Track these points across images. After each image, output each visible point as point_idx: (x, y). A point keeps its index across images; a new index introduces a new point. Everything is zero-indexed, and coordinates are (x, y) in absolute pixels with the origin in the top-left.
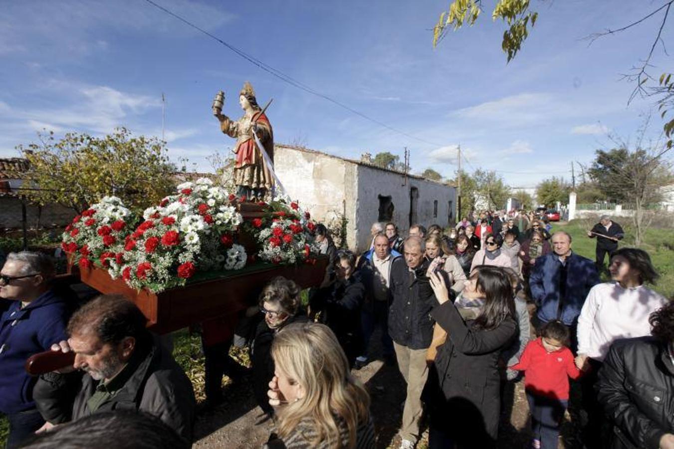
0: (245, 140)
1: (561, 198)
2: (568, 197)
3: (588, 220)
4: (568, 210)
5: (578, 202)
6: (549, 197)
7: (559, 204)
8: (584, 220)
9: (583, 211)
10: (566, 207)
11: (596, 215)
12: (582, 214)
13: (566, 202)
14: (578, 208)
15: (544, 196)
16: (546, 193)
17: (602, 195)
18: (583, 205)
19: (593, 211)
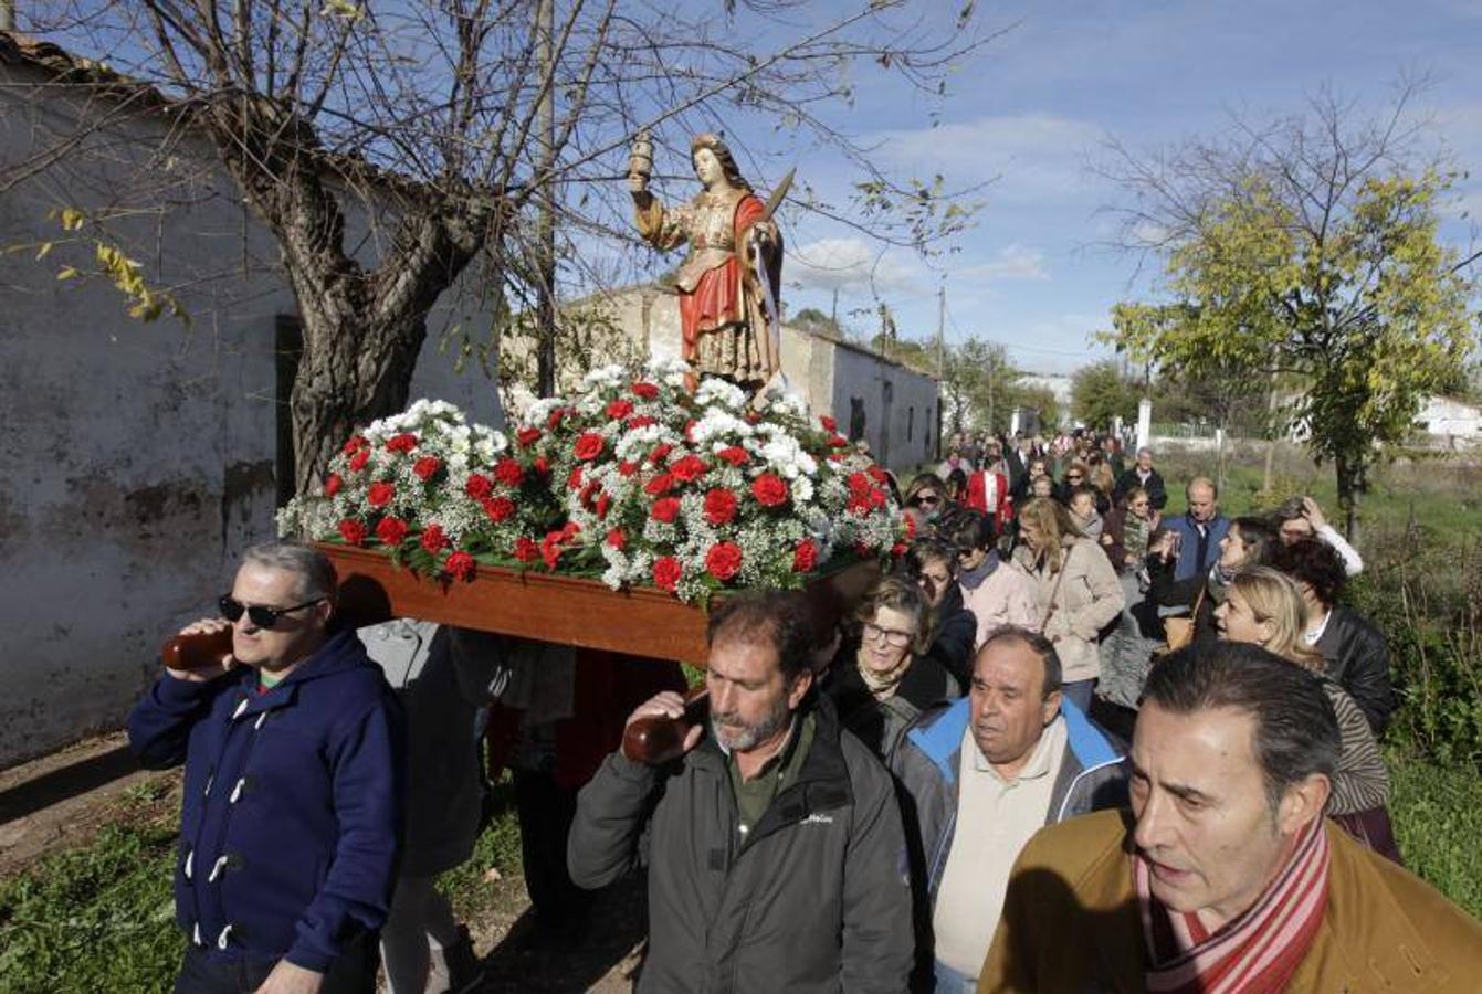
0: (721, 262)
1: (1124, 408)
2: (1136, 408)
3: (1169, 457)
4: (1136, 437)
5: (1154, 419)
6: (1099, 405)
7: (1118, 421)
8: (1161, 456)
9: (1162, 439)
10: (1133, 428)
11: (1182, 447)
12: (1160, 445)
13: (1131, 419)
14: (1154, 432)
15: (1091, 402)
16: (1094, 396)
17: (1195, 407)
18: (1161, 426)
19: (1178, 441)
